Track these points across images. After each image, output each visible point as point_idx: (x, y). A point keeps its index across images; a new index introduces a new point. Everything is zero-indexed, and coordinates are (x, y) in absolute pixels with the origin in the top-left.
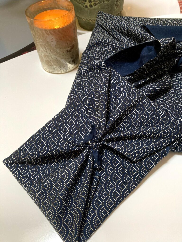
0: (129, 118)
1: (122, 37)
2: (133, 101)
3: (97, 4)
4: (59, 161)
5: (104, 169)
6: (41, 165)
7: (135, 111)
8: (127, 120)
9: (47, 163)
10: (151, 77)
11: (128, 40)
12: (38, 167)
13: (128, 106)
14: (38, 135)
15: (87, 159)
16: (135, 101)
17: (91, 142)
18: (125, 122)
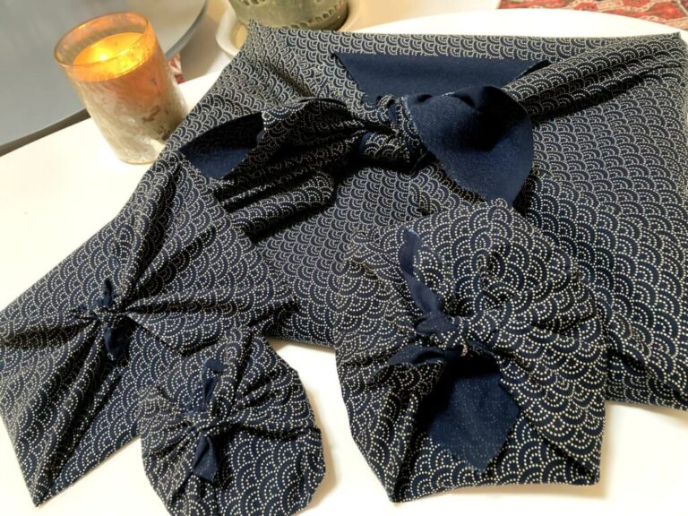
0: (192, 267)
1: (278, 82)
2: (197, 235)
4: (55, 343)
5: (130, 365)
6: (25, 349)
7: (205, 254)
8: (188, 271)
9: (36, 348)
10: (275, 183)
11: (288, 90)
12: (20, 353)
13: (185, 243)
14: (30, 293)
15: (91, 340)
16: (203, 235)
18: (184, 276)
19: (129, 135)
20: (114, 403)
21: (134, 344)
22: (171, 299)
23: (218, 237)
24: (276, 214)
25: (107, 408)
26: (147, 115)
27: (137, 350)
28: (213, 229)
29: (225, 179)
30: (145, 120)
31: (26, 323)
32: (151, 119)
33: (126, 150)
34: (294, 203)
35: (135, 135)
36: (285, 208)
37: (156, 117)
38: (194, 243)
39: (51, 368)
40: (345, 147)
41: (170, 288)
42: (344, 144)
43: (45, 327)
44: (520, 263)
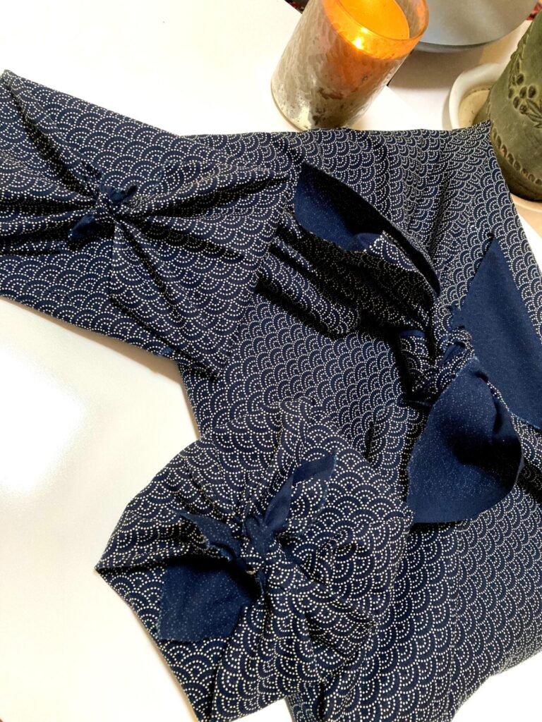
0: (196, 257)
2: (228, 245)
3: (527, 114)
4: (52, 167)
5: (76, 253)
6: (31, 140)
7: (214, 262)
8: (190, 256)
9: (38, 149)
12: (24, 137)
13: (213, 240)
14: (83, 107)
15: (70, 208)
16: (231, 251)
17: (101, 197)
18: (184, 254)
19: (298, 82)
20: (33, 262)
21: (96, 245)
22: (154, 260)
23: (237, 265)
24: (294, 296)
25: (25, 259)
26: (327, 91)
27: (92, 251)
28: (242, 257)
29: (300, 228)
30: (321, 91)
31: (51, 131)
32: (325, 96)
33: (282, 86)
34: (313, 307)
35: (301, 88)
36: (303, 302)
37: (331, 100)
38: (218, 248)
39: (25, 188)
40: (396, 319)
41: (165, 247)
42: (399, 317)
43: (58, 153)
44: (358, 571)
